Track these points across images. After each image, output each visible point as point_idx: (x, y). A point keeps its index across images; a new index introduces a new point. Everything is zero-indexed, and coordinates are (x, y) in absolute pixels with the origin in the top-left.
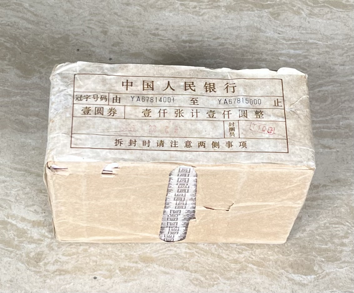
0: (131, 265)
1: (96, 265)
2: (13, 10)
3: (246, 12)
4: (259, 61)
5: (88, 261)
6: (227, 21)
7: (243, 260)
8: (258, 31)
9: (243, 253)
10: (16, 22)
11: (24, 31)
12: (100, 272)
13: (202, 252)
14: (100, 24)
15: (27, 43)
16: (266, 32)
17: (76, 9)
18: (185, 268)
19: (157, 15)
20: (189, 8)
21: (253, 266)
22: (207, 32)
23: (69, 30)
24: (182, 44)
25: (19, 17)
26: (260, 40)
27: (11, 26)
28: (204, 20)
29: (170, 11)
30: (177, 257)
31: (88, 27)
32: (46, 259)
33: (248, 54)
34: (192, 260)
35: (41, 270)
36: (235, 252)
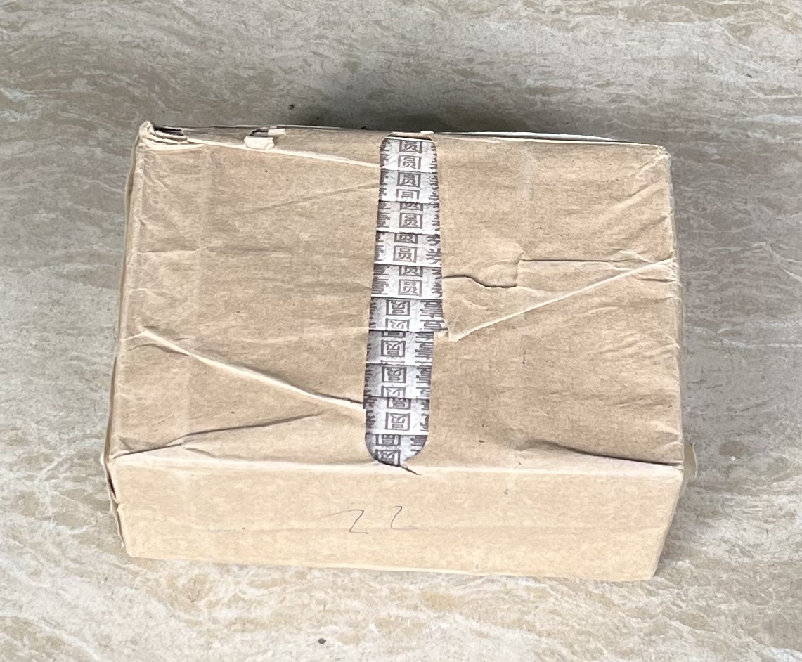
0: (404, 613)
1: (324, 610)
2: (149, 11)
3: (673, 24)
4: (700, 140)
5: (306, 602)
6: (629, 43)
7: (659, 610)
8: (701, 68)
9: (658, 594)
10: (156, 39)
11: (173, 60)
12: (332, 627)
13: (565, 589)
14: (341, 47)
15: (178, 88)
16: (720, 72)
17: (290, 12)
18: (524, 626)
19: (470, 28)
20: (544, 12)
21: (682, 625)
22: (583, 69)
23: (273, 60)
24: (527, 96)
25: (161, 28)
26: (704, 91)
27: (144, 49)
28: (576, 41)
29: (501, 19)
30: (507, 597)
31: (315, 53)
32: (211, 594)
33: (677, 122)
34: (541, 606)
35: (201, 619)
36: (640, 591)
